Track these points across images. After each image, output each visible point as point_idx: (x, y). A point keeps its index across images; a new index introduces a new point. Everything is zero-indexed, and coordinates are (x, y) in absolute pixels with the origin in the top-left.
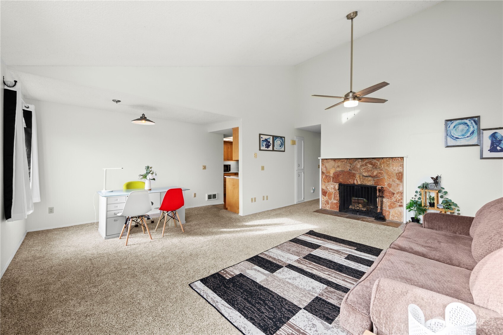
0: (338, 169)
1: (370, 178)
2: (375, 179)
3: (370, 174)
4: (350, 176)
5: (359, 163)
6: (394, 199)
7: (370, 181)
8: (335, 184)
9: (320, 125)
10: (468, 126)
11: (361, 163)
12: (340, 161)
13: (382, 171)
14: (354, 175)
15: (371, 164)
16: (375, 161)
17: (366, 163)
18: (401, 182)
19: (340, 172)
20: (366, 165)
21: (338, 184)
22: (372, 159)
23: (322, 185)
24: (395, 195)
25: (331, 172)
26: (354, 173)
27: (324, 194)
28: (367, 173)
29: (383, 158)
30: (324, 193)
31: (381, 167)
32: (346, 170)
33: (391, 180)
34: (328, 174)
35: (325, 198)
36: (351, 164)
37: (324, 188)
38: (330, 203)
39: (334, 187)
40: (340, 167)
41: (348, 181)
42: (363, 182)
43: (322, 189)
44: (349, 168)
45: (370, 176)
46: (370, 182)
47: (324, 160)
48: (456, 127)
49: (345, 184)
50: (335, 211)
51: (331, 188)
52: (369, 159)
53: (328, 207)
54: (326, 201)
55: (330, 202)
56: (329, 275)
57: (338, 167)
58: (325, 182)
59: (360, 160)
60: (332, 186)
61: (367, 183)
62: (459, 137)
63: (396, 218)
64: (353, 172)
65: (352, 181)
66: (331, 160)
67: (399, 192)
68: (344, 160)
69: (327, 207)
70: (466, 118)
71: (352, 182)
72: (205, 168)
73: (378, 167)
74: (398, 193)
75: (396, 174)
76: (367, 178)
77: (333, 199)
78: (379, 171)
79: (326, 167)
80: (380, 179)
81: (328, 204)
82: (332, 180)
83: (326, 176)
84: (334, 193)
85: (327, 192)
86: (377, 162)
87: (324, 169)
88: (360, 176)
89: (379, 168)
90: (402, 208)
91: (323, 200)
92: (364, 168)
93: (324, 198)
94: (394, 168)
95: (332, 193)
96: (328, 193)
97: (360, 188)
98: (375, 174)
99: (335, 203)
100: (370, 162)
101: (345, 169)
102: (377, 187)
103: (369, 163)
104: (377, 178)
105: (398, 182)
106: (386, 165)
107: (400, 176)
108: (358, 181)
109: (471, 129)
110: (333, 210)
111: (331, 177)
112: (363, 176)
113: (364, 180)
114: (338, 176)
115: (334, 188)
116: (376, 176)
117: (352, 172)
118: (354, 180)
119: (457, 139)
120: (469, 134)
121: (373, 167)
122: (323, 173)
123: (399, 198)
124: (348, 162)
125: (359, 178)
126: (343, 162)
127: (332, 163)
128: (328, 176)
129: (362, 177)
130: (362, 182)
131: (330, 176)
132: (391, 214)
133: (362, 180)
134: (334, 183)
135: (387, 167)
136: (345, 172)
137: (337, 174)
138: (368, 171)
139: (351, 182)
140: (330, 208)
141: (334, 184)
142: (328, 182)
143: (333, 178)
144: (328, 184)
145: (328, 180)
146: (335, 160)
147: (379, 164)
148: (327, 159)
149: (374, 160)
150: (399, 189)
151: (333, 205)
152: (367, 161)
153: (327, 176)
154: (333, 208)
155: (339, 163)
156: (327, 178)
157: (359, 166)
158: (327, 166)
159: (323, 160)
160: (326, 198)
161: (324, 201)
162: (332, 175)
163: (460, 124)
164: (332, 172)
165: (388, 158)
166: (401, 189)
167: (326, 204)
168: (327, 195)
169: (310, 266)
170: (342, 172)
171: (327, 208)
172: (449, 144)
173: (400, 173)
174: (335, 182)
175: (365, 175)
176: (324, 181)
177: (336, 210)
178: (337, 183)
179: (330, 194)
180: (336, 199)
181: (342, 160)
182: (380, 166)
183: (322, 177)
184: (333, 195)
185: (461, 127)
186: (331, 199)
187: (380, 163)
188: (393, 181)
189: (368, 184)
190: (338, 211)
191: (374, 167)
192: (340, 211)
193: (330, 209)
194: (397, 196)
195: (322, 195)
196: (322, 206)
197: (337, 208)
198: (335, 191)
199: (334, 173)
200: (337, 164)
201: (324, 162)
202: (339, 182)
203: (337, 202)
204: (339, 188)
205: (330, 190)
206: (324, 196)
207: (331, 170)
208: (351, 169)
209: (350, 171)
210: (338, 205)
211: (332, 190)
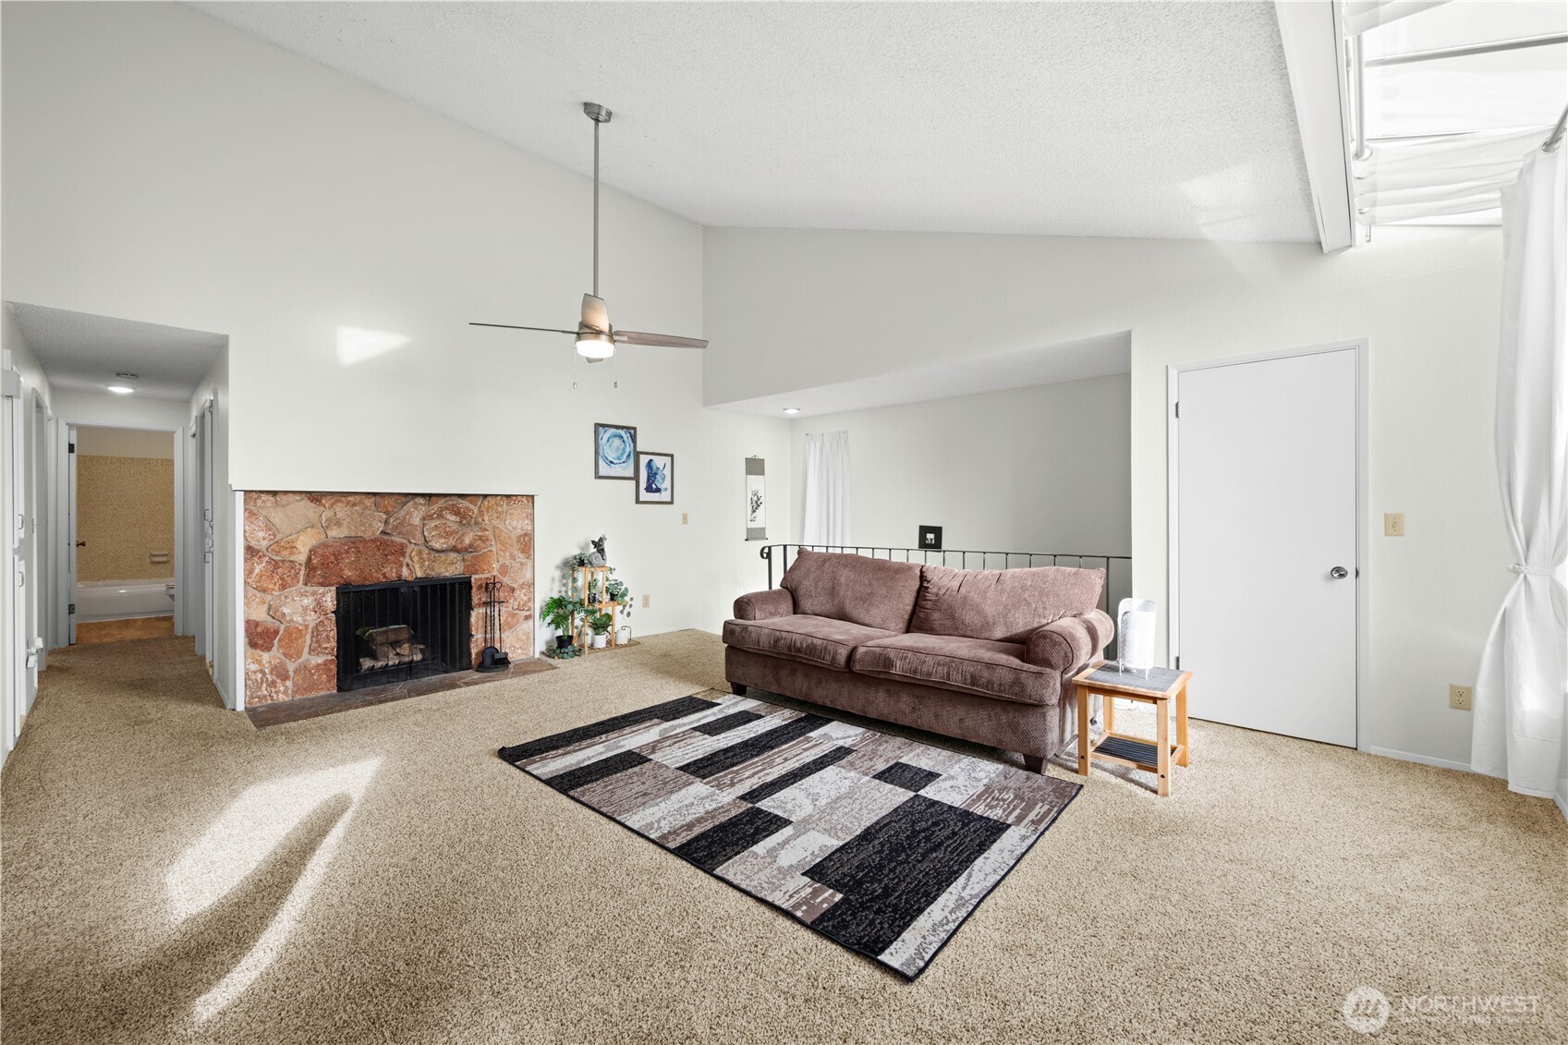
0: (335, 533)
1: (453, 555)
2: (468, 556)
3: (452, 542)
4: (386, 555)
5: (416, 508)
6: (513, 603)
7: (453, 563)
8: (321, 590)
10: (624, 441)
11: (423, 508)
12: (340, 501)
13: (487, 533)
14: (401, 551)
15: (457, 513)
16: (464, 504)
17: (441, 510)
18: (528, 558)
19: (345, 544)
20: (440, 516)
21: (335, 588)
22: (456, 498)
23: (247, 604)
24: (517, 593)
25: (299, 545)
26: (402, 544)
27: (260, 642)
28: (443, 541)
29: (485, 496)
30: (259, 637)
31: (483, 520)
32: (368, 535)
33: (508, 554)
34: (285, 553)
35: (266, 656)
36: (386, 512)
37: (260, 614)
38: (291, 674)
39: (318, 604)
40: (345, 523)
41: (378, 570)
42: (433, 569)
43: (251, 626)
44: (381, 527)
45: (454, 549)
46: (451, 569)
47: (259, 497)
48: (610, 441)
49: (367, 583)
50: (322, 697)
51: (300, 609)
52: (447, 498)
53: (285, 692)
54: (271, 671)
55: (291, 667)
56: (786, 760)
57: (339, 524)
58: (264, 591)
59: (421, 501)
60: (306, 601)
61: (443, 570)
62: (615, 461)
63: (520, 651)
64: (398, 539)
65: (394, 570)
66: (298, 498)
67: (523, 584)
68: (358, 498)
69: (277, 692)
70: (622, 428)
71: (394, 575)
73: (473, 520)
74: (522, 587)
75: (519, 538)
76: (442, 555)
77: (306, 650)
78: (479, 534)
79: (269, 526)
80: (482, 555)
81: (285, 677)
82: (302, 578)
83: (276, 565)
84: (316, 627)
85: (276, 632)
86: (472, 506)
87: (261, 534)
88: (420, 552)
89: (476, 523)
90: (531, 622)
91: (254, 667)
92: (433, 525)
93: (259, 662)
94: (514, 523)
95: (307, 627)
96: (281, 632)
97: (416, 589)
98: (467, 541)
99: (318, 665)
100: (453, 505)
101: (363, 532)
102: (473, 579)
103: (448, 509)
104: (471, 552)
105: (521, 557)
106: (495, 515)
107: (526, 544)
108: (414, 569)
109: (628, 450)
110: (313, 694)
111: (300, 565)
112: (433, 550)
113: (434, 561)
114: (337, 556)
115: (319, 607)
116: (471, 546)
117: (392, 542)
118: (401, 566)
119: (612, 465)
120: (624, 458)
121: (461, 522)
122: (251, 551)
123: (525, 599)
124: (373, 508)
125: (416, 559)
126: (354, 505)
127: (306, 507)
128: (283, 561)
129: (429, 554)
130: (428, 571)
131: (291, 561)
132: (511, 645)
133: (427, 563)
134: (316, 588)
135: (498, 521)
136: (364, 541)
137: (331, 550)
138: (448, 535)
139: (391, 573)
140: (295, 692)
141: (314, 593)
142: (284, 587)
143: (310, 567)
144: (286, 597)
145: (282, 579)
146: (315, 497)
147: (476, 511)
148: (274, 493)
149: (460, 501)
150: (524, 576)
151: (313, 674)
152: (441, 503)
153: (276, 562)
154: (310, 688)
155: (341, 510)
156: (280, 570)
157: (416, 520)
158: (276, 520)
159: (255, 496)
160: (270, 657)
161: (262, 672)
162: (302, 558)
163: (615, 436)
164: (304, 545)
165: (498, 495)
166: (529, 575)
167: (272, 684)
168: (276, 642)
169: (747, 774)
170: (355, 542)
171: (282, 698)
172: (601, 473)
173: (526, 535)
174: (322, 585)
175: (437, 546)
176: (256, 587)
177: (323, 693)
178: (332, 585)
179: (293, 636)
180: (326, 648)
181: (351, 499)
182: (480, 520)
183: (248, 573)
184: (308, 637)
185: (617, 442)
186: (299, 654)
187: (480, 511)
188: (513, 557)
189: (447, 574)
190: (335, 691)
191: (464, 522)
192: (340, 690)
193: (298, 697)
194: (521, 595)
195: (251, 651)
196: (252, 697)
197: (329, 681)
198: (322, 618)
199: (315, 547)
200: (327, 514)
201: (259, 502)
202: (338, 583)
203: (330, 657)
204: (338, 604)
205: (298, 619)
206: (260, 653)
207: (297, 539)
208: (388, 531)
209: (386, 537)
210: (334, 668)
211: (308, 618)
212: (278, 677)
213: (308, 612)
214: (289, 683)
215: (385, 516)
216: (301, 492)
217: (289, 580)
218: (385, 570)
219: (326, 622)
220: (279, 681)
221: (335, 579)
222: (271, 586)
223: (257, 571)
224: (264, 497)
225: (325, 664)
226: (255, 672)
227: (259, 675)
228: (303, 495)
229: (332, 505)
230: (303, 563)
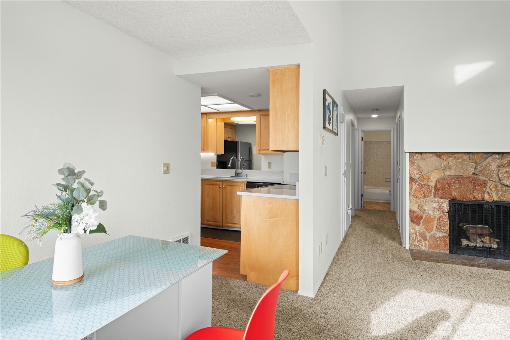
0: (448, 173)
4: (475, 186)
5: (494, 161)
8: (442, 200)
9: (403, 87)
11: (498, 161)
12: (451, 157)
14: (484, 184)
17: (509, 161)
19: (453, 179)
20: (509, 165)
21: (448, 200)
23: (410, 203)
25: (431, 177)
26: (485, 181)
27: (415, 220)
30: (415, 219)
32: (465, 175)
34: (425, 181)
35: (417, 227)
36: (476, 163)
37: (415, 208)
38: (428, 238)
39: (440, 207)
40: (453, 168)
41: (471, 194)
42: (504, 196)
43: (412, 212)
44: (473, 171)
47: (415, 155)
49: (464, 200)
50: (441, 253)
51: (432, 208)
53: (425, 246)
54: (420, 235)
55: (428, 235)
57: (450, 168)
58: (417, 197)
59: (497, 156)
60: (435, 205)
64: (482, 178)
65: (480, 195)
66: (431, 155)
68: (460, 155)
69: (422, 245)
71: (480, 197)
72: (167, 169)
77: (434, 228)
79: (419, 168)
81: (425, 239)
82: (433, 194)
83: (422, 186)
84: (439, 218)
85: (422, 217)
87: (416, 172)
88: (496, 186)
91: (412, 231)
92: (505, 171)
93: (414, 229)
95: (435, 217)
96: (424, 218)
99: (440, 237)
101: (463, 173)
108: (492, 195)
110: (437, 251)
111: (432, 187)
112: (505, 185)
113: (506, 192)
114: (449, 184)
115: (440, 209)
117: (479, 179)
118: (484, 193)
122: (412, 179)
124: (468, 160)
125: (494, 190)
126: (458, 159)
127: (435, 158)
128: (425, 185)
129: (502, 188)
130: (501, 198)
131: (428, 185)
133: (501, 193)
134: (439, 199)
136: (464, 178)
137: (446, 181)
139: (477, 196)
140: (429, 247)
141: (438, 202)
142: (425, 197)
143: (437, 189)
144: (426, 202)
145: (424, 193)
146: (439, 155)
148: (421, 153)
151: (437, 241)
152: (509, 158)
153: (422, 185)
154: (436, 247)
155: (451, 161)
156: (423, 189)
157: (494, 168)
158: (422, 166)
159: (413, 154)
160: (419, 228)
161: (416, 234)
162: (433, 184)
164: (434, 177)
167: (420, 241)
168: (421, 222)
170: (458, 178)
171: (424, 248)
174: (442, 198)
175: (507, 183)
176: (414, 196)
177: (442, 251)
178: (447, 199)
179: (429, 221)
180: (443, 230)
181: (456, 155)
183: (411, 189)
184: (435, 222)
186: (431, 230)
190: (448, 252)
192: (451, 252)
193: (431, 250)
195: (411, 223)
196: (412, 245)
197: (445, 246)
198: (442, 214)
199: (439, 179)
200: (444, 163)
201: (415, 157)
202: (450, 198)
203: (445, 235)
204: (450, 209)
205: (431, 213)
206: (415, 225)
207: (430, 174)
208: (477, 173)
209: (475, 176)
210: (447, 240)
211: (435, 213)
212: (422, 238)
213: (435, 210)
214: (427, 242)
215: (475, 165)
216: (433, 153)
217: (427, 194)
218: (475, 194)
219: (444, 217)
220: (422, 240)
221: (448, 196)
222: (420, 196)
223: (414, 188)
224: (417, 155)
225: (443, 237)
226: (413, 234)
227: (415, 236)
228: (434, 154)
229: (447, 159)
230: (433, 186)
